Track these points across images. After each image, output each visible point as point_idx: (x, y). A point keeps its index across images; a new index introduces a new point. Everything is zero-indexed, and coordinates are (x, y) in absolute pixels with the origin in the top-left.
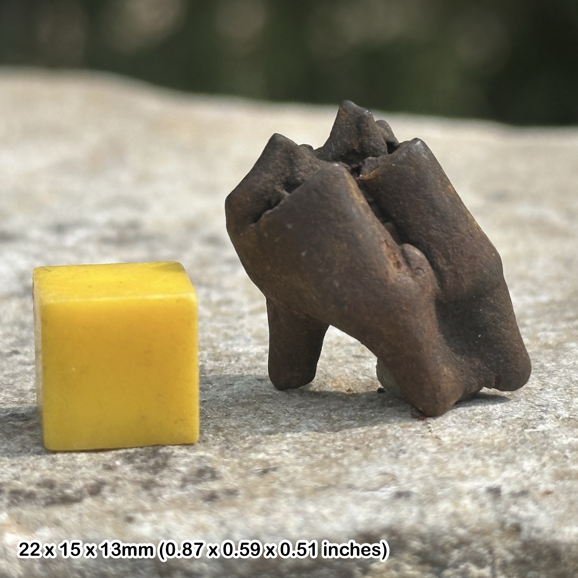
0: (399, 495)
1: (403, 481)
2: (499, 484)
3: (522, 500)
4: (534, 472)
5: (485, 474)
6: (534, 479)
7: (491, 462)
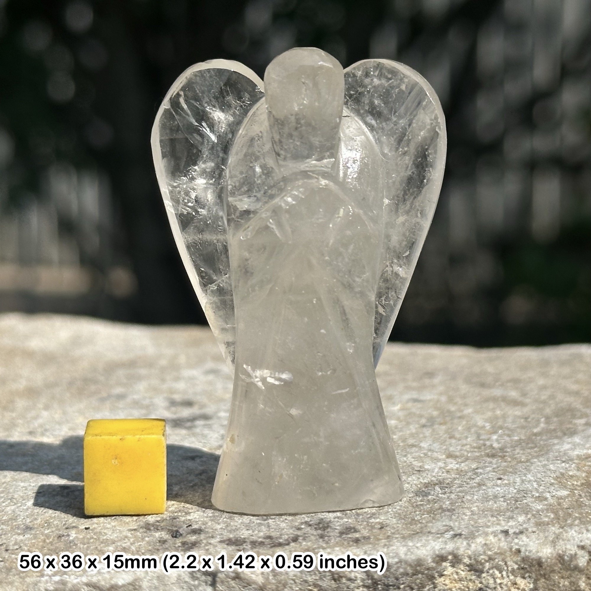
0: (455, 535)
1: (456, 529)
2: (507, 529)
3: (520, 536)
4: (524, 522)
5: (498, 524)
6: (524, 526)
7: (501, 518)
